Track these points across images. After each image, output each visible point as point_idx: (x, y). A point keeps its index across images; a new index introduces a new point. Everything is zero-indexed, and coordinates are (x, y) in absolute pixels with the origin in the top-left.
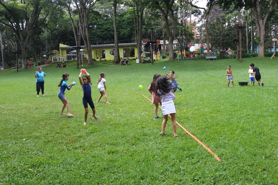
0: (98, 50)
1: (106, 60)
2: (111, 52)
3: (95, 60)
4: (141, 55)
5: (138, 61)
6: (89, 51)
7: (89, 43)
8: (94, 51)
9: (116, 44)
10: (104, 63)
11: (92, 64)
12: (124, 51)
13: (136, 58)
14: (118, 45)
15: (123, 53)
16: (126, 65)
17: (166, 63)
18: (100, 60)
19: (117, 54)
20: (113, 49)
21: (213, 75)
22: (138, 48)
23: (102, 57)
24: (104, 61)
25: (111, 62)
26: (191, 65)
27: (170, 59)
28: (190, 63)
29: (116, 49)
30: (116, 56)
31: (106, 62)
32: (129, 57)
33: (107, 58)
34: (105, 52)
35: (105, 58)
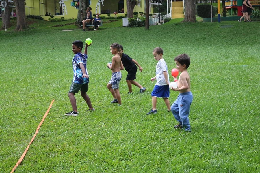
1: (62, 19)
2: (74, 1)
4: (132, 8)
10: (58, 26)
11: (24, 27)
13: (126, 15)
15: (99, 4)
18: (50, 19)
24: (58, 21)
25: (71, 24)
26: (227, 31)
27: (187, 19)
28: (228, 26)
30: (82, 11)
31: (62, 22)
32: (113, 13)
33: (66, 14)
34: (62, 2)
35: (62, 14)
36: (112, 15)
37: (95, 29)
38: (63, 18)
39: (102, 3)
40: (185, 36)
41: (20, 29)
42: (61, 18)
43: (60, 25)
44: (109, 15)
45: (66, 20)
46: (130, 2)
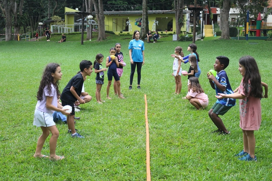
0: (119, 18)
2: (137, 22)
3: (114, 34)
4: (180, 28)
5: (175, 37)
7: (101, 6)
8: (113, 19)
9: (144, 11)
10: (125, 39)
11: (103, 39)
12: (157, 22)
13: (174, 33)
14: (147, 12)
15: (155, 24)
16: (153, 42)
17: (215, 42)
18: (119, 34)
19: (145, 25)
20: (140, 18)
22: (177, 18)
23: (124, 28)
24: (125, 35)
26: (255, 47)
27: (224, 37)
28: (254, 44)
29: (144, 18)
30: (143, 29)
31: (128, 36)
32: (164, 31)
33: (131, 30)
34: (128, 22)
35: (128, 31)
36: (164, 32)
37: (154, 42)
39: (157, 24)
40: (224, 49)
41: (100, 40)
42: (128, 33)
43: (127, 39)
44: (162, 33)
45: (131, 35)
46: (179, 24)
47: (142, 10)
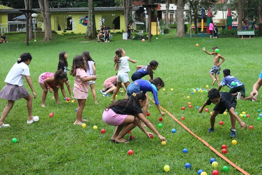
0: (60, 16)
1: (73, 34)
2: (81, 20)
3: (56, 33)
5: (125, 36)
6: (47, 17)
7: (47, 4)
8: (55, 17)
9: (90, 8)
10: (71, 38)
11: (50, 39)
12: (104, 20)
13: (123, 31)
14: (93, 9)
17: (172, 40)
18: (63, 33)
19: (92, 23)
20: (85, 16)
21: (251, 62)
22: (127, 15)
23: (66, 28)
24: (70, 35)
25: (81, 37)
29: (90, 16)
30: (90, 27)
31: (73, 36)
32: (112, 29)
33: (75, 29)
34: (72, 20)
35: (72, 30)
36: (112, 31)
38: (73, 32)
39: (104, 22)
41: (47, 40)
42: (72, 32)
43: (73, 38)
45: (76, 34)
46: (129, 21)
47: (88, 7)
